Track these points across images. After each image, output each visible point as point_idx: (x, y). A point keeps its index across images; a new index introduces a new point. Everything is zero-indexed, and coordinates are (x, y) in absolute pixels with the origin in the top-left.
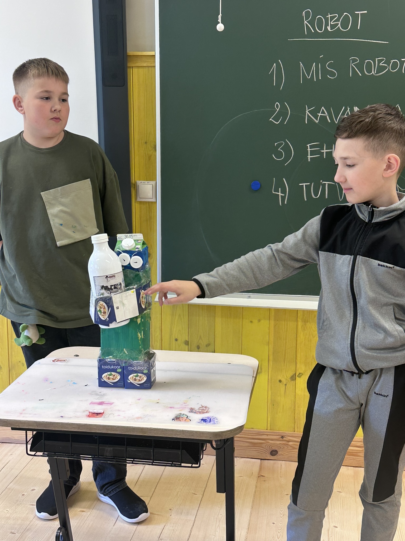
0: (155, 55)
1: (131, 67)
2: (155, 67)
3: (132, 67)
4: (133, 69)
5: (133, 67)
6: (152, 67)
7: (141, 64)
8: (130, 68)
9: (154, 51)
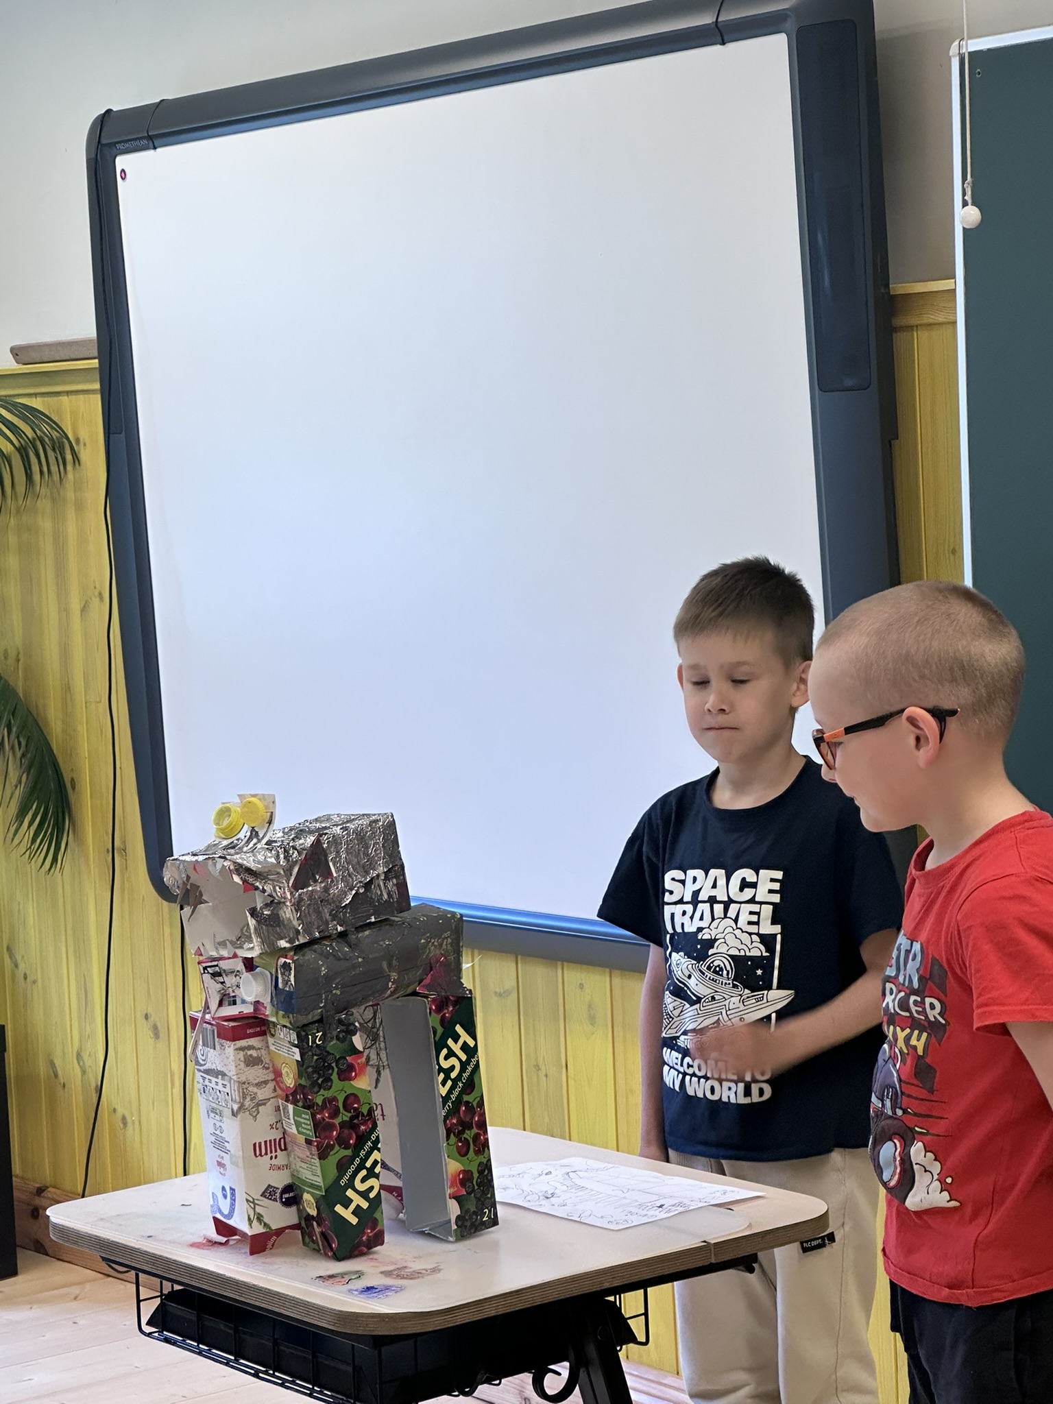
0: (955, 290)
1: (913, 326)
2: (955, 323)
3: (917, 326)
4: (919, 333)
5: (919, 327)
6: (949, 323)
7: (932, 317)
8: (913, 330)
9: (952, 279)
